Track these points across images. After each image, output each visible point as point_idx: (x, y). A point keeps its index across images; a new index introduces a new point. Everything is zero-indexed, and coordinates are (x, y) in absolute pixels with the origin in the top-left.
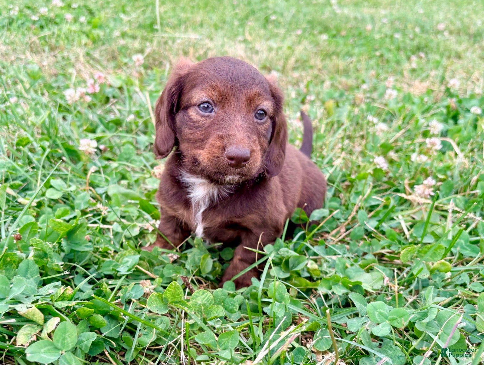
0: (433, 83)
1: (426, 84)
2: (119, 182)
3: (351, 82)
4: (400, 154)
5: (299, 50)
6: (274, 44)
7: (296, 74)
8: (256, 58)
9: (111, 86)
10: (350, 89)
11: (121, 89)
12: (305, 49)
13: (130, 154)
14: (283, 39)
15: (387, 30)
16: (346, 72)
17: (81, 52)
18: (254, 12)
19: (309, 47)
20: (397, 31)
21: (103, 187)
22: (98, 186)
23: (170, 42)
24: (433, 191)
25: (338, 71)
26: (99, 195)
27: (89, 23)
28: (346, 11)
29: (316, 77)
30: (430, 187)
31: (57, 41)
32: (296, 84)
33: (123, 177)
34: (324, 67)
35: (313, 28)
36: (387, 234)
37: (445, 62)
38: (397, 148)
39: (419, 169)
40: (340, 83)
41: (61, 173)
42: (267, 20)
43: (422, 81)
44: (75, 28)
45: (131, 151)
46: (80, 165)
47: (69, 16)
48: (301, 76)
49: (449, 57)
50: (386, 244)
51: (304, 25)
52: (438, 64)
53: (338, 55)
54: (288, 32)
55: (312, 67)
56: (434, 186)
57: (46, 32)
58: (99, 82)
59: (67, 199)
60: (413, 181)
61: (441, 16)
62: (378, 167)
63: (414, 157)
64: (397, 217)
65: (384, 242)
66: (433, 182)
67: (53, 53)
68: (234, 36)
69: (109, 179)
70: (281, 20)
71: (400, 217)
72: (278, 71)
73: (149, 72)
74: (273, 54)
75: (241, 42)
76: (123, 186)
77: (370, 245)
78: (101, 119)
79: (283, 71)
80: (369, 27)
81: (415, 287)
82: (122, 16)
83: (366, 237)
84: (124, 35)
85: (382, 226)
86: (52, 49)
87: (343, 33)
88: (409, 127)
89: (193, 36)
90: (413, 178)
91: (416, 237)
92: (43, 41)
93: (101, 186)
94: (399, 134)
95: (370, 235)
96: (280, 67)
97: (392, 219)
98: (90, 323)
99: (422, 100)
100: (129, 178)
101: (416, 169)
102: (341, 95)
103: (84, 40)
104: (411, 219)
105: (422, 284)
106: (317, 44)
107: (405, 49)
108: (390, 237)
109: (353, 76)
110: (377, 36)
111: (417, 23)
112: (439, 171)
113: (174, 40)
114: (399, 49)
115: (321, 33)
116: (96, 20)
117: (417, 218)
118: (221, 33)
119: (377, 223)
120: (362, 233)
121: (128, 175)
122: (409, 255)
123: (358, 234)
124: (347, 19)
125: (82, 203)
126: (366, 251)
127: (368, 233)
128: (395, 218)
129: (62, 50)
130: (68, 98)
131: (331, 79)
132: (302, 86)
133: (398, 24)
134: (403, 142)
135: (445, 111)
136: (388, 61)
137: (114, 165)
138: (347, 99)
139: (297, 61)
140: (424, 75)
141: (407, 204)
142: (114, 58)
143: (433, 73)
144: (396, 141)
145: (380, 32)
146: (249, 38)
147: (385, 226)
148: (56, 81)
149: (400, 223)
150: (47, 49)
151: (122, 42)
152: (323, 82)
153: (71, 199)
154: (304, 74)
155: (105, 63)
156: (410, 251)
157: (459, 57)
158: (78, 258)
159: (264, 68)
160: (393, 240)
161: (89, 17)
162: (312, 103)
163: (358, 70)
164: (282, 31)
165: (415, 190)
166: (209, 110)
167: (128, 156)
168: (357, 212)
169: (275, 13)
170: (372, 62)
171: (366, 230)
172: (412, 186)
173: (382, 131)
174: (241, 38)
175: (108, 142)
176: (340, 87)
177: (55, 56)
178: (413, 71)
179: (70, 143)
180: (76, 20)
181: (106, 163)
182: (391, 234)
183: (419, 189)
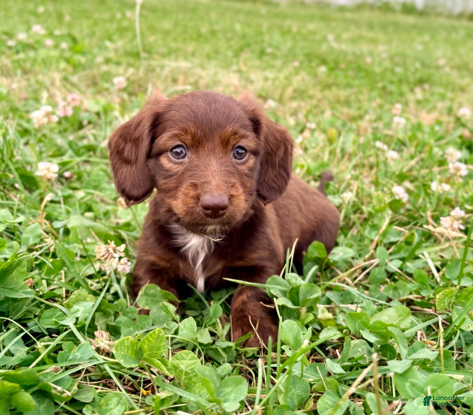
0: (441, 114)
1: (434, 115)
2: (82, 214)
3: (353, 112)
4: (416, 183)
5: (297, 81)
6: (270, 74)
7: (294, 104)
8: (251, 88)
9: (87, 111)
10: (353, 119)
11: (98, 114)
12: (303, 80)
13: (99, 181)
14: (280, 70)
15: (387, 64)
16: (347, 103)
17: (57, 77)
18: (248, 45)
19: (307, 78)
20: (397, 65)
21: (62, 220)
22: (57, 219)
23: (158, 70)
24: (462, 224)
25: (338, 101)
26: (55, 229)
27: (71, 49)
28: (344, 47)
29: (316, 106)
30: (458, 220)
31: (33, 65)
32: (294, 114)
33: (89, 209)
34: (324, 98)
35: (310, 61)
36: (415, 276)
37: (450, 95)
38: (412, 178)
39: (443, 199)
40: (342, 113)
41: (10, 202)
42: (262, 53)
43: (429, 112)
44: (55, 53)
45: (101, 178)
46: (36, 193)
47: (49, 42)
48: (300, 106)
49: (453, 90)
50: (414, 289)
51: (302, 58)
52: (443, 97)
53: (338, 85)
54: (285, 63)
55: (311, 97)
56: (463, 218)
57: (22, 56)
58: (73, 104)
59: (13, 234)
60: (437, 213)
61: (439, 53)
62: (397, 198)
63: (434, 186)
64: (423, 255)
65: (412, 286)
66: (462, 213)
67: (26, 77)
68: (227, 66)
69: (70, 209)
70: (277, 53)
71: (426, 255)
72: (274, 100)
73: (134, 98)
74: (269, 83)
75: (235, 72)
76: (87, 218)
77: (396, 289)
78: (71, 144)
79: (280, 100)
80: (369, 60)
81: (457, 344)
82: (108, 44)
83: (388, 280)
84: (108, 61)
85: (407, 267)
86: (25, 72)
87: (342, 66)
88: (423, 155)
89: (183, 64)
90: (435, 211)
91: (449, 280)
92: (16, 65)
93: (60, 219)
94: (413, 162)
95: (392, 278)
96: (277, 97)
97: (417, 258)
98: (10, 406)
99: (432, 129)
100: (95, 210)
101: (439, 199)
102: (344, 125)
103: (63, 65)
104: (440, 258)
105: (465, 341)
106: (315, 76)
107: (408, 82)
108: (420, 280)
109: (356, 106)
110: (377, 70)
111: (417, 59)
112: (467, 201)
113: (162, 67)
114: (401, 82)
115: (318, 65)
116: (79, 47)
117: (447, 256)
118: (213, 63)
119: (400, 263)
120: (384, 276)
121: (94, 206)
122: (446, 300)
123: (379, 277)
124: (345, 54)
125: (32, 237)
126: (391, 296)
127: (391, 275)
128: (420, 256)
129: (36, 74)
130: (35, 121)
131: (333, 108)
132: (301, 116)
133: (397, 60)
134: (419, 171)
135: (459, 141)
136: (391, 93)
137: (80, 194)
138: (351, 130)
139: (295, 91)
140: (431, 105)
141: (432, 240)
142: (95, 84)
143: (440, 105)
144: (410, 170)
145: (380, 64)
146: (243, 68)
147: (411, 266)
148: (25, 105)
149: (426, 263)
150: (19, 72)
151: (105, 68)
152: (323, 112)
153: (17, 233)
154: (302, 104)
155: (83, 88)
156: (447, 295)
157: (463, 90)
158: (13, 310)
159: (260, 96)
160: (423, 283)
161: (71, 44)
162: (312, 131)
163: (359, 101)
164: (278, 63)
165: (441, 222)
166: (182, 155)
167: (97, 184)
168: (375, 249)
169: (270, 45)
170: (375, 94)
171: (387, 272)
172: (436, 219)
173: (392, 159)
174: (235, 68)
175: (76, 167)
176: (342, 117)
177: (28, 80)
178: (418, 102)
179: (29, 168)
180: (56, 46)
181: (70, 192)
182: (420, 276)
183: (446, 221)
